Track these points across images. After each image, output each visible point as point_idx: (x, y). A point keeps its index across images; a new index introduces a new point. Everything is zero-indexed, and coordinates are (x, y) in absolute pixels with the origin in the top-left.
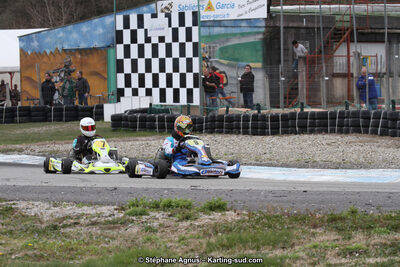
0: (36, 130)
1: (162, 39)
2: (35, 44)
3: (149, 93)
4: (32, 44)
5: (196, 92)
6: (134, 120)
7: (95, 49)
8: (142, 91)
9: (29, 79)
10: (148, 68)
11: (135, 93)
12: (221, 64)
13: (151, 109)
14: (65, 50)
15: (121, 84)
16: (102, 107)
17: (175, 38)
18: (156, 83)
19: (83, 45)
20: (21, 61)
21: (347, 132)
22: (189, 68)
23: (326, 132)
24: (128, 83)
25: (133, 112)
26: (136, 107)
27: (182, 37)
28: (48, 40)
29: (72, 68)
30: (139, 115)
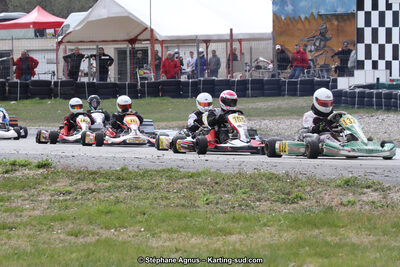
2: (289, 8)
3: (389, 65)
4: (286, 8)
7: (353, 14)
8: (382, 64)
10: (389, 38)
11: (375, 65)
13: (378, 85)
14: (320, 16)
15: (361, 56)
16: (336, 81)
19: (340, 10)
20: (274, 26)
24: (368, 55)
28: (303, 3)
30: (357, 90)
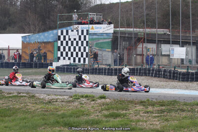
0: (28, 71)
1: (75, 39)
2: (28, 40)
3: (69, 59)
4: (26, 39)
5: (87, 59)
6: (64, 69)
7: (50, 42)
8: (67, 58)
9: (25, 52)
10: (69, 50)
11: (64, 58)
12: (96, 49)
13: (70, 64)
14: (39, 42)
15: (59, 55)
16: (52, 63)
17: (80, 39)
18: (72, 55)
19: (45, 41)
21: (142, 75)
22: (85, 51)
23: (134, 75)
24: (62, 55)
25: (63, 65)
26: (65, 64)
27: (82, 39)
28: (33, 38)
29: (41, 49)
30: (66, 67)
